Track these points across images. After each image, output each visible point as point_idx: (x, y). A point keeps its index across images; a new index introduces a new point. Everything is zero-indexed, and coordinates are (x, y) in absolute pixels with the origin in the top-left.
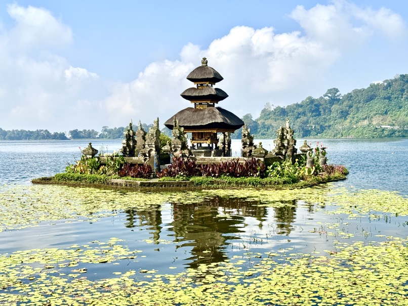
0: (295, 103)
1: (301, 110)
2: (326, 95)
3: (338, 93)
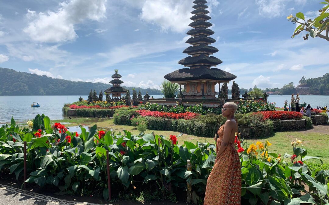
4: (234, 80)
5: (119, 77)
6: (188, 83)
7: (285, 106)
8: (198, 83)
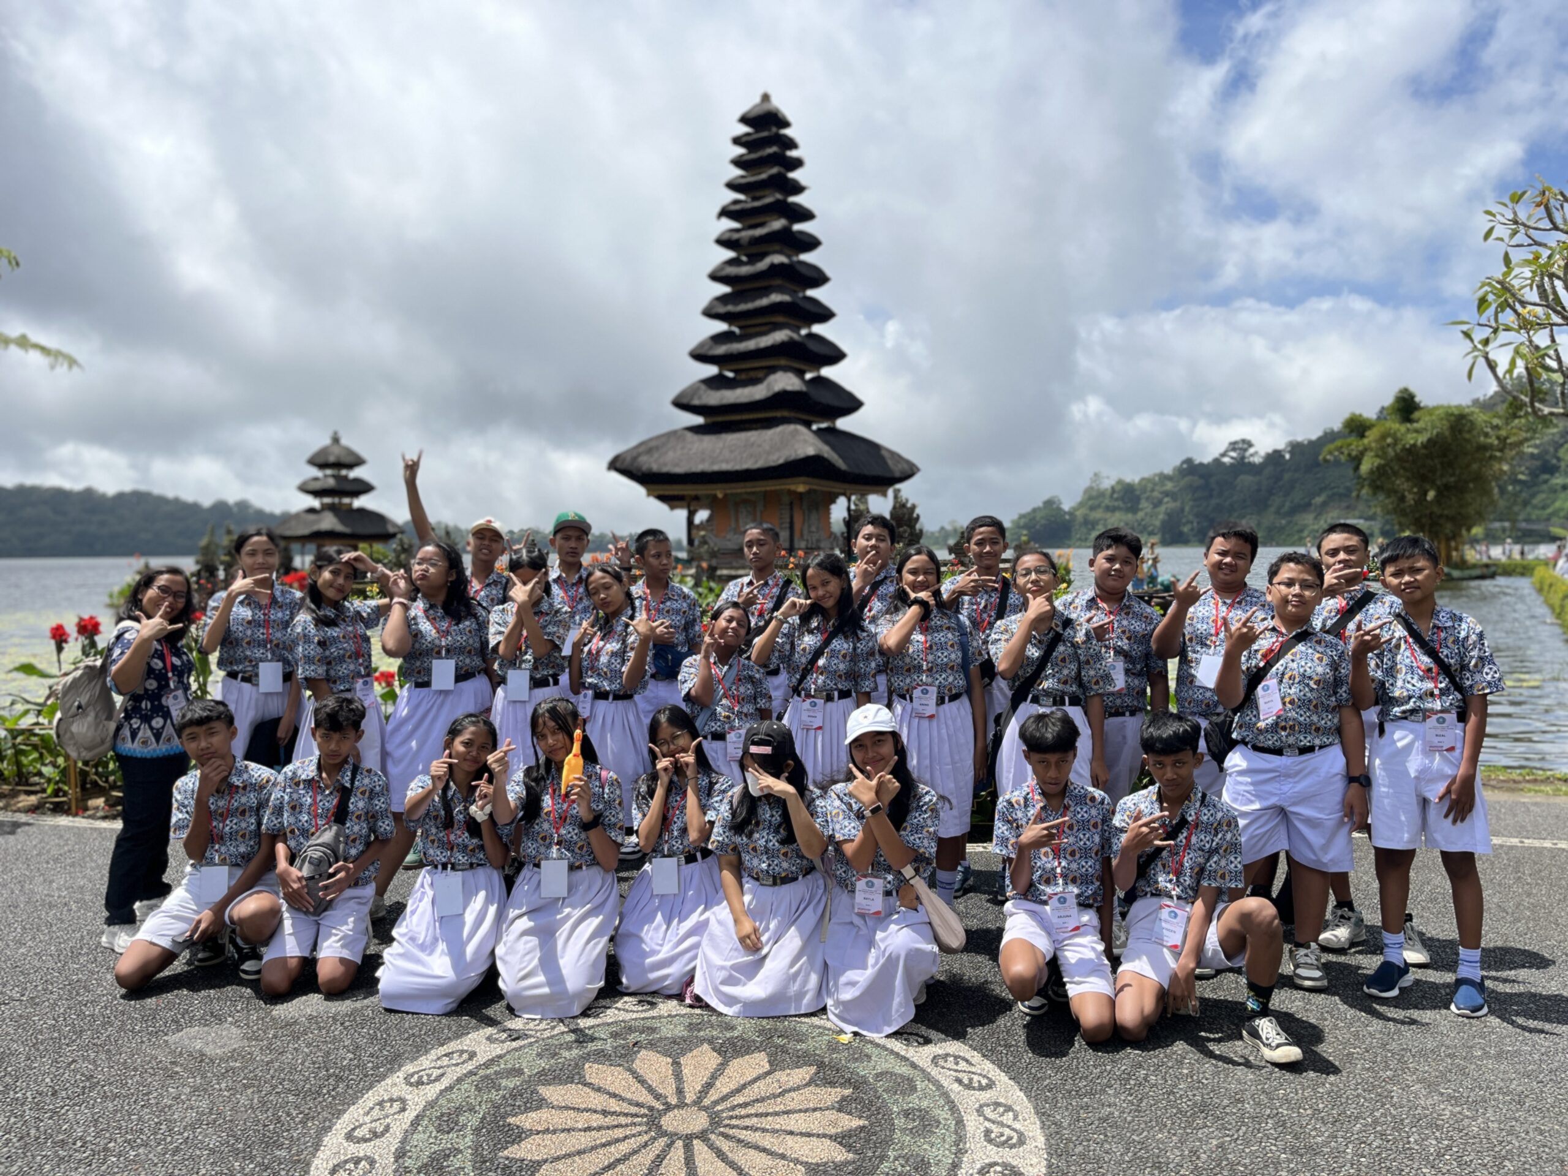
0: (1158, 471)
1: (1169, 486)
2: (1224, 455)
3: (1251, 451)
5: (350, 466)
6: (726, 495)
8: (770, 499)
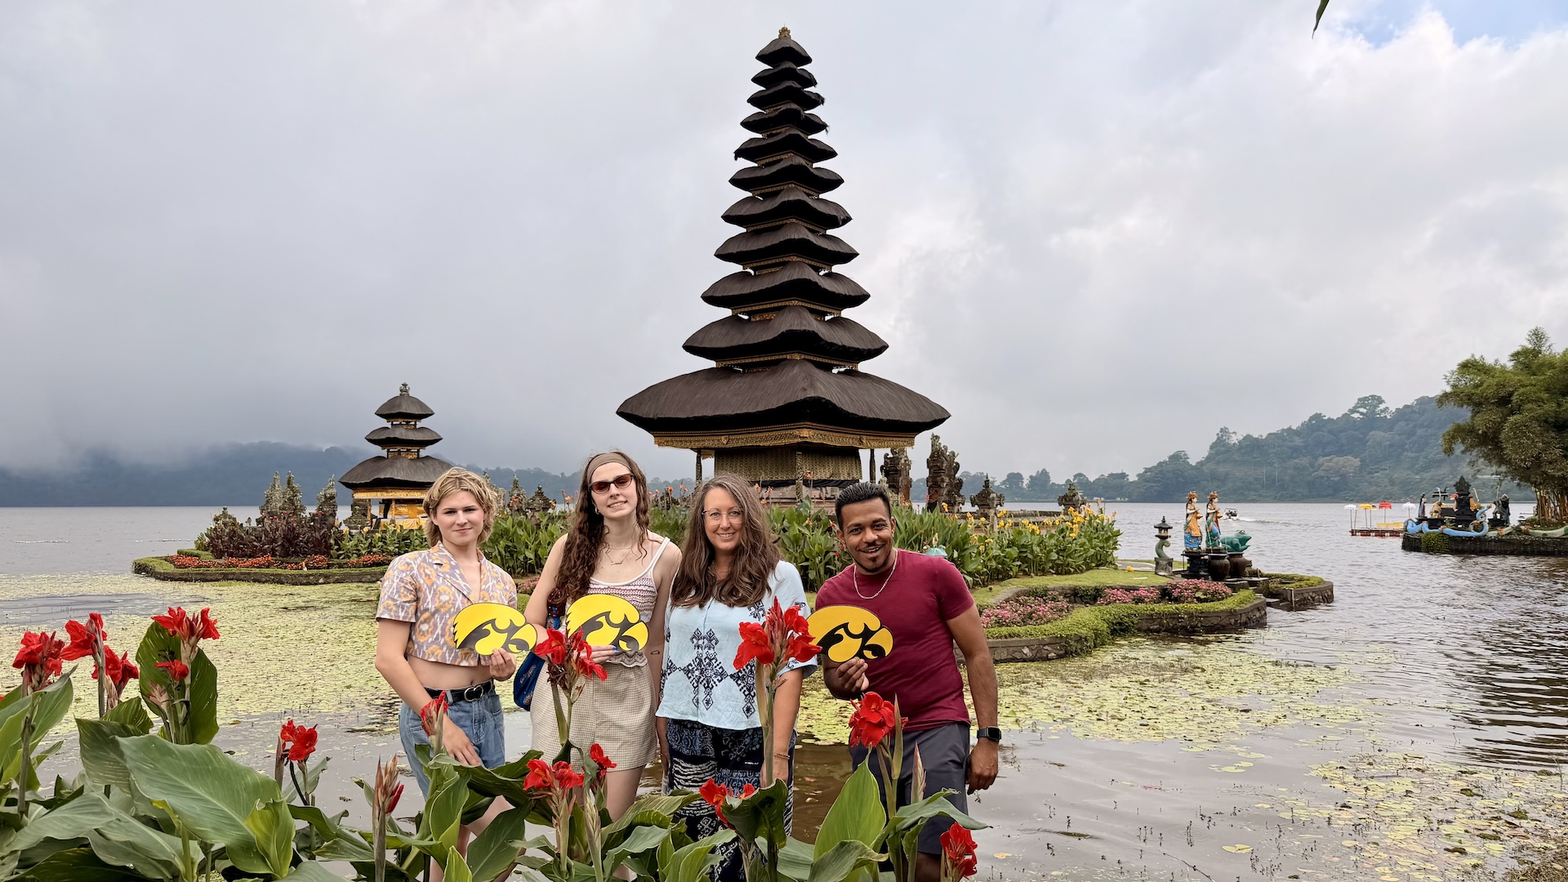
0: (1286, 426)
1: (1298, 441)
2: (1353, 411)
3: (1382, 407)
4: (936, 431)
5: (420, 417)
7: (1159, 548)
